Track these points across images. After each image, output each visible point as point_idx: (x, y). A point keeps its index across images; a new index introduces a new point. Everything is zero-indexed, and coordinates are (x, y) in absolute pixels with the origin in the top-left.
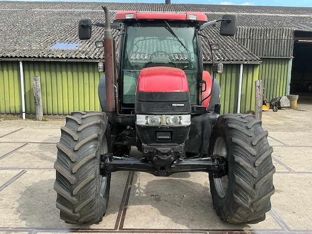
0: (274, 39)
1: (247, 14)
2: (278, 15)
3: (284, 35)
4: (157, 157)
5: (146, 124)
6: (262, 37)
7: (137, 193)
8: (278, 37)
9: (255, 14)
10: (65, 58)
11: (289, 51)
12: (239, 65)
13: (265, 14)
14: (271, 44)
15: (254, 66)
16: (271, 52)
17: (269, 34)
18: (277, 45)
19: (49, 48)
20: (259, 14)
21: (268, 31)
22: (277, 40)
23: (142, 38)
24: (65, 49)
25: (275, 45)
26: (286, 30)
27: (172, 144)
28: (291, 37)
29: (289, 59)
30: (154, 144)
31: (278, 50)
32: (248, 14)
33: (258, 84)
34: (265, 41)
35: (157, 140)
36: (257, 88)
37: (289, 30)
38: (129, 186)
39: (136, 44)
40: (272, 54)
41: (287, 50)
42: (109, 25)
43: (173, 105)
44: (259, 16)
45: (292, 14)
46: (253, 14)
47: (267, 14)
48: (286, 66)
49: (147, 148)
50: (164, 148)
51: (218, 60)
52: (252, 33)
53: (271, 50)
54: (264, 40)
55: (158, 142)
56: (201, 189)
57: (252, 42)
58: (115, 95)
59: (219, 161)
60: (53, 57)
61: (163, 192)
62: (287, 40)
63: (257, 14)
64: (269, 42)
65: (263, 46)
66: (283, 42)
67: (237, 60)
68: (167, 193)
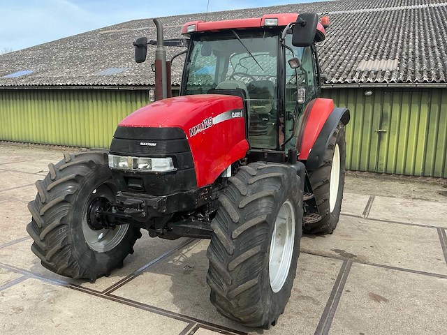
42: (161, 42)
43: (141, 144)
50: (135, 199)
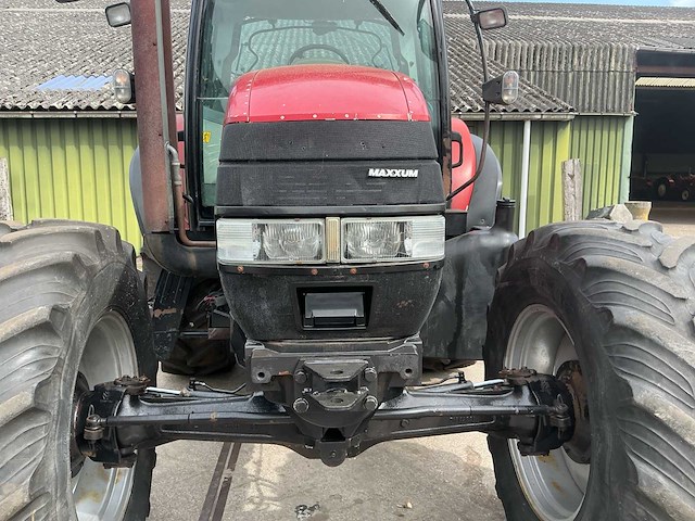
0: (592, 72)
1: (522, 17)
2: (594, 20)
3: (613, 60)
4: (305, 396)
5: (259, 258)
6: (563, 67)
7: (251, 501)
8: (601, 67)
9: (540, 18)
10: (73, 110)
11: (626, 98)
12: (521, 123)
13: (563, 18)
14: (585, 82)
15: (557, 125)
16: (584, 101)
17: (579, 58)
18: (597, 83)
19: (34, 87)
20: (550, 18)
21: (576, 53)
22: (597, 72)
23: (264, 24)
24: (75, 89)
25: (594, 85)
26: (618, 49)
27: (368, 341)
28: (628, 65)
29: (625, 118)
30: (295, 343)
31: (599, 95)
32: (526, 17)
33: (569, 169)
34: (570, 75)
35: (308, 327)
36: (568, 179)
37: (624, 49)
38: (226, 472)
39: (248, 44)
40: (587, 106)
41: (620, 97)
43: (372, 173)
44: (551, 22)
45: (624, 18)
46: (536, 18)
47: (568, 18)
48: (620, 134)
49: (264, 362)
50: (335, 361)
51: (470, 111)
52: (538, 57)
53: (584, 96)
54: (566, 72)
55: (310, 335)
56: (459, 472)
57: (540, 78)
58: (173, 179)
59: (540, 394)
60: (40, 109)
61: (336, 491)
62: (622, 72)
63: (545, 18)
64: (579, 78)
65: (566, 86)
66: (612, 79)
67: (516, 111)
68: (350, 497)
